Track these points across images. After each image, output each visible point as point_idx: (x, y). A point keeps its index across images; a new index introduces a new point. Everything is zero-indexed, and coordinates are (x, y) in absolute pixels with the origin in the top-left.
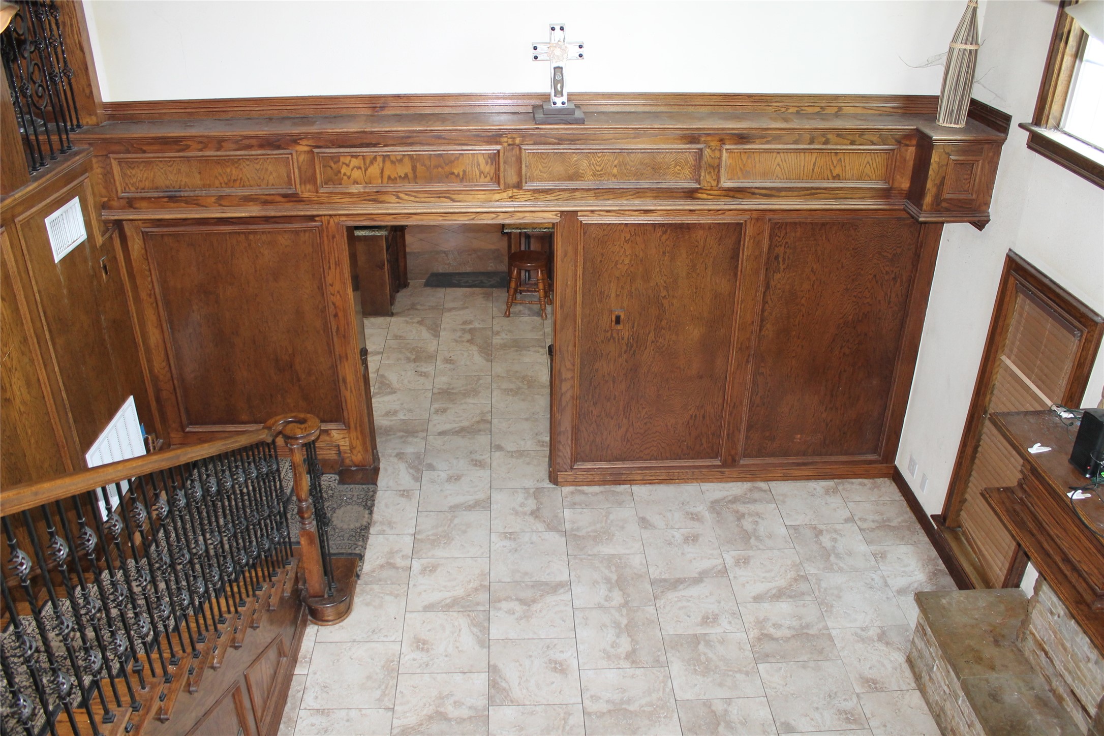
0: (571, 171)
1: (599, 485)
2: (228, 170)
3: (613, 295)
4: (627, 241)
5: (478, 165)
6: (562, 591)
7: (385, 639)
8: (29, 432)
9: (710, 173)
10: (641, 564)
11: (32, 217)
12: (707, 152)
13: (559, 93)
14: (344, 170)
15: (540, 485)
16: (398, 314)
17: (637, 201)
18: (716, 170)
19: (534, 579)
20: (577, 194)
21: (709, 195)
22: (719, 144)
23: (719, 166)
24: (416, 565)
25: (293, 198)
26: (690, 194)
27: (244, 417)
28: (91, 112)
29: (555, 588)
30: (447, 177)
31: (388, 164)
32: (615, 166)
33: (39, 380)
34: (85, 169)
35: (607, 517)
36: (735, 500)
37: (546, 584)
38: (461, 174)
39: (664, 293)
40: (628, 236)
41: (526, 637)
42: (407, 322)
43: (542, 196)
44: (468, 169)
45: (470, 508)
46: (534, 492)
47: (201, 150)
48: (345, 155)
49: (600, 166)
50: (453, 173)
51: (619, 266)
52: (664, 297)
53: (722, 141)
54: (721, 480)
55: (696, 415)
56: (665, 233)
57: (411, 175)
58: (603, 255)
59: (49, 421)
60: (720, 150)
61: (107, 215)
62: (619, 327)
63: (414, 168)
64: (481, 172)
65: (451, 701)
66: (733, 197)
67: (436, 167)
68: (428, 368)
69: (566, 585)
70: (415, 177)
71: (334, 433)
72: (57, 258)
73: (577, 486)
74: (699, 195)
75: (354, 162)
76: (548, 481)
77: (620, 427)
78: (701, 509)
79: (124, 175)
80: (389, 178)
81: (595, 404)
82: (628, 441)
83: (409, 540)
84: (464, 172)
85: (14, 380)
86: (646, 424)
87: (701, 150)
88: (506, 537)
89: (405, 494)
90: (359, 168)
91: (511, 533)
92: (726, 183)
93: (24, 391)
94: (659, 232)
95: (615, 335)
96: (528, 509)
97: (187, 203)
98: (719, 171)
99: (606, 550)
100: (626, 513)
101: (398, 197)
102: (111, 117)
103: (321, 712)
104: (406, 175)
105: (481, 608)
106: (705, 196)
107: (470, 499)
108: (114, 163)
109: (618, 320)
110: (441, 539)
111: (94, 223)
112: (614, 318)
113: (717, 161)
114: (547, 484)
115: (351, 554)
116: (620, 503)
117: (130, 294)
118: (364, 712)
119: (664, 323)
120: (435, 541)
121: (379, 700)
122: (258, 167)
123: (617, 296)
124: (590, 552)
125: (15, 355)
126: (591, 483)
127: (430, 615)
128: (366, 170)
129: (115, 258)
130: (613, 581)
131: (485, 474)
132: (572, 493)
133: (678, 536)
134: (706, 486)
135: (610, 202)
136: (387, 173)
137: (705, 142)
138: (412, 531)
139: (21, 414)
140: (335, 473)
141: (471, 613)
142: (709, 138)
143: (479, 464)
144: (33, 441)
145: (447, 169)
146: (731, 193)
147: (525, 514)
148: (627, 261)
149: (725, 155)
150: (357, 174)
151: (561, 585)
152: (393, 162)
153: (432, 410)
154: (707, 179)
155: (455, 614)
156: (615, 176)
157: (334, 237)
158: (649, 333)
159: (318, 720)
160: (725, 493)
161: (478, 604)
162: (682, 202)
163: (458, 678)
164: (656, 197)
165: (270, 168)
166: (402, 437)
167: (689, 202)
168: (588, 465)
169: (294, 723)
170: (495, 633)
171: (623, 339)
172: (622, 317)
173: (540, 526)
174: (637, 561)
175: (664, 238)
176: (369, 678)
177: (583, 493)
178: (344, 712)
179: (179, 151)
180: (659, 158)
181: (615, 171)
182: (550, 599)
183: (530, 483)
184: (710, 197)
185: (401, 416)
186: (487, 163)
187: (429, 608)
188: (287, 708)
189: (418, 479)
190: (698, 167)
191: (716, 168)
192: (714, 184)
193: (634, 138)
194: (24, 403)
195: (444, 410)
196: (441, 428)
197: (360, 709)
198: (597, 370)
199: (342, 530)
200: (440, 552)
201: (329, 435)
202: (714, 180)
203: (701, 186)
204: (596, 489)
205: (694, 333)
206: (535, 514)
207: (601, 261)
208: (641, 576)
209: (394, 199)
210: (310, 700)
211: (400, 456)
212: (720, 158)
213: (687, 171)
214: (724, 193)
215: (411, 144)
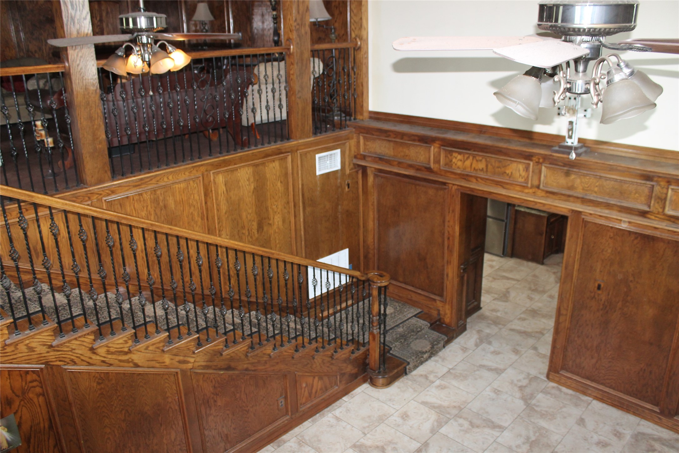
0: (570, 184)
1: (574, 390)
2: (405, 150)
3: (598, 270)
4: (611, 238)
5: (519, 171)
6: (497, 430)
7: (392, 406)
8: (277, 242)
9: (658, 203)
10: (556, 441)
11: (309, 152)
12: (657, 189)
13: (570, 137)
14: (454, 160)
15: (539, 376)
16: (546, 265)
17: (607, 211)
18: (663, 202)
19: (488, 417)
20: (571, 199)
21: (656, 217)
22: (666, 184)
23: (665, 199)
24: (438, 382)
25: (429, 170)
26: (643, 214)
27: (401, 279)
28: (362, 114)
29: (495, 426)
30: (503, 174)
31: (475, 161)
32: (597, 186)
33: (290, 222)
34: (348, 138)
35: (561, 408)
36: (660, 440)
37: (493, 422)
38: (510, 174)
39: (631, 278)
40: (612, 235)
41: (457, 440)
42: (547, 270)
43: (551, 195)
44: (514, 172)
45: (490, 369)
46: (532, 378)
47: (395, 138)
48: (456, 152)
49: (587, 184)
50: (505, 173)
51: (604, 253)
52: (631, 281)
53: (669, 182)
54: (656, 423)
55: (645, 370)
56: (636, 238)
57: (485, 170)
58: (595, 243)
59: (291, 241)
60: (668, 189)
61: (355, 161)
62: (600, 292)
63: (487, 166)
64: (520, 175)
65: (393, 446)
66: (674, 222)
67: (498, 167)
68: (536, 297)
69: (501, 428)
70: (487, 171)
71: (438, 302)
72: (318, 173)
73: (560, 385)
74: (649, 216)
75: (459, 157)
76: (545, 375)
77: (592, 358)
78: (628, 434)
79: (365, 144)
80: (474, 169)
81: (579, 337)
82: (597, 369)
83: (445, 370)
84: (512, 173)
85: (276, 217)
86: (610, 362)
87: (653, 186)
88: (494, 391)
89: (464, 350)
90: (461, 160)
91: (499, 391)
92: (669, 211)
93: (281, 223)
94: (633, 237)
95: (596, 296)
96: (520, 384)
97: (386, 162)
98: (665, 203)
99: (543, 423)
100: (576, 412)
101: (477, 180)
102: (371, 118)
103: (338, 419)
104: (483, 169)
105: (448, 416)
106: (653, 217)
107: (494, 365)
108: (361, 138)
109: (599, 287)
110: (462, 377)
111: (347, 163)
112: (597, 285)
113: (664, 196)
114: (544, 377)
115: (404, 360)
116: (576, 405)
117: (361, 201)
118: (353, 428)
119: (629, 298)
120: (456, 377)
121: (364, 428)
122: (417, 151)
123: (601, 271)
124: (532, 420)
125: (280, 207)
126: (569, 387)
127: (422, 406)
128: (464, 162)
129: (357, 182)
130: (530, 440)
131: (514, 357)
132: (553, 387)
133: (596, 438)
134: (644, 422)
135: (590, 208)
136: (474, 166)
137: (657, 181)
138: (451, 367)
139: (275, 232)
140: (429, 323)
141: (441, 416)
142: (660, 179)
143: (516, 352)
144: (278, 246)
145: (503, 169)
146: (672, 220)
147: (516, 385)
148: (609, 251)
149: (670, 191)
150: (459, 164)
151: (500, 427)
152: (477, 161)
153: (518, 317)
154: (655, 206)
155: (433, 412)
156: (596, 192)
157: (453, 196)
158: (618, 302)
159: (333, 421)
160: (655, 433)
161: (449, 413)
162: (637, 218)
163: (406, 439)
164: (620, 211)
165: (422, 153)
166: (489, 323)
167: (641, 218)
168: (569, 375)
169: (323, 415)
170: (443, 430)
171: (601, 300)
172: (602, 286)
173: (518, 394)
174: (555, 438)
175: (636, 242)
176: (369, 417)
177: (560, 390)
178: (345, 424)
179: (386, 137)
180: (625, 186)
181: (596, 189)
182: (487, 430)
183: (533, 372)
184: (657, 219)
185: (499, 314)
186: (524, 170)
187: (424, 403)
188: (326, 410)
189: (477, 345)
190: (650, 197)
191: (663, 200)
192: (661, 210)
193: (609, 171)
194: (278, 228)
195: (524, 319)
196: (513, 327)
197: (353, 427)
198: (582, 315)
199: (411, 348)
200: (454, 383)
201: (436, 302)
202: (661, 208)
203: (651, 210)
204: (570, 392)
205: (650, 312)
206: (521, 388)
207: (593, 247)
208: (550, 446)
209: (474, 180)
210: (337, 412)
211: (479, 332)
212: (667, 194)
213: (643, 199)
214: (667, 218)
215: (487, 152)
